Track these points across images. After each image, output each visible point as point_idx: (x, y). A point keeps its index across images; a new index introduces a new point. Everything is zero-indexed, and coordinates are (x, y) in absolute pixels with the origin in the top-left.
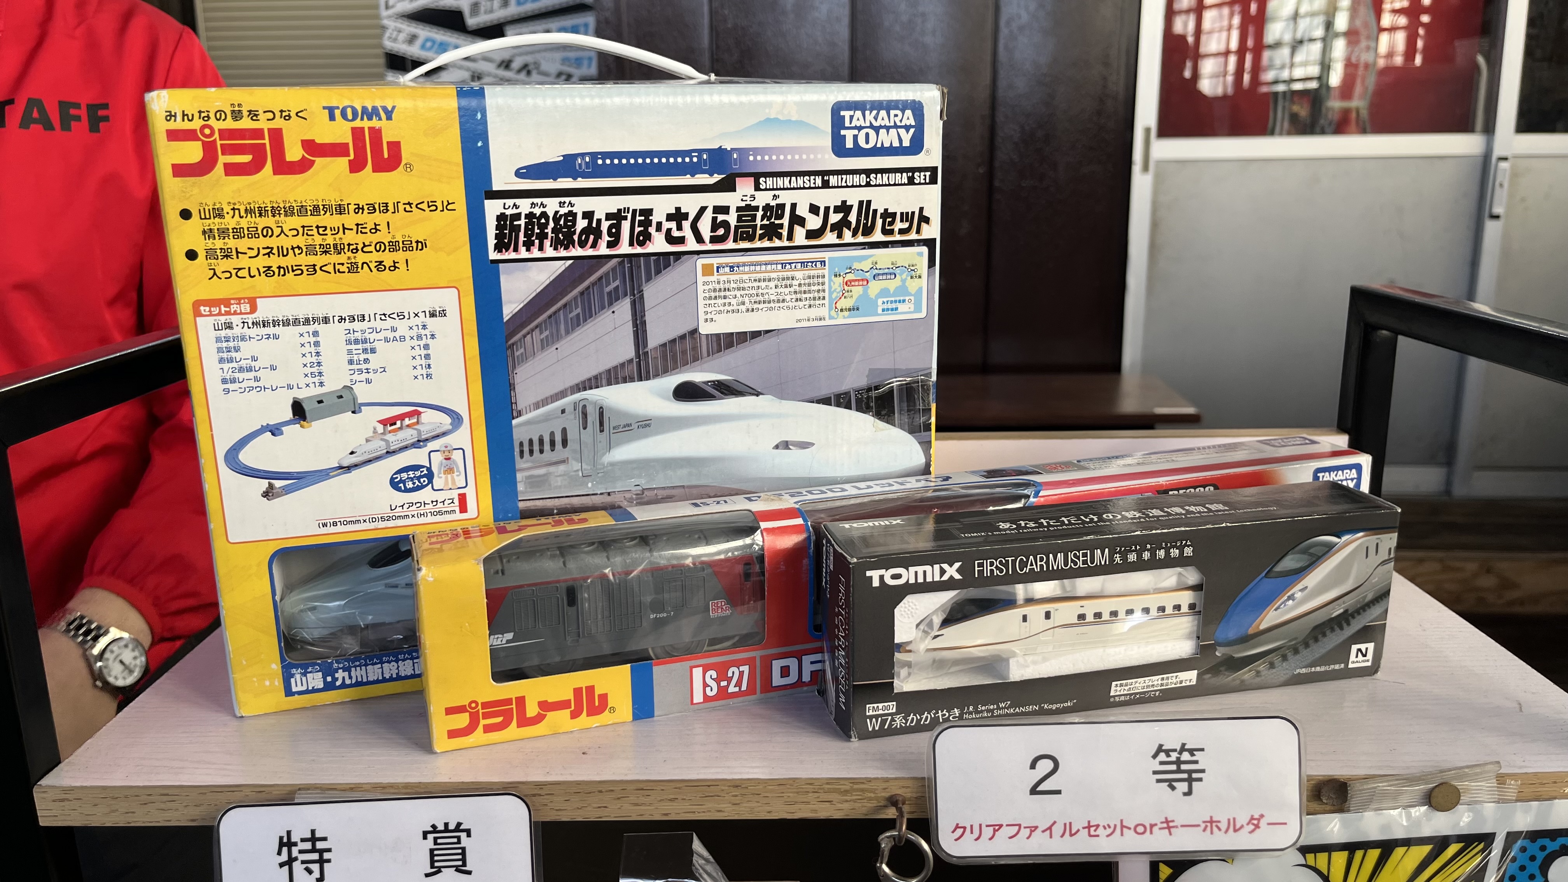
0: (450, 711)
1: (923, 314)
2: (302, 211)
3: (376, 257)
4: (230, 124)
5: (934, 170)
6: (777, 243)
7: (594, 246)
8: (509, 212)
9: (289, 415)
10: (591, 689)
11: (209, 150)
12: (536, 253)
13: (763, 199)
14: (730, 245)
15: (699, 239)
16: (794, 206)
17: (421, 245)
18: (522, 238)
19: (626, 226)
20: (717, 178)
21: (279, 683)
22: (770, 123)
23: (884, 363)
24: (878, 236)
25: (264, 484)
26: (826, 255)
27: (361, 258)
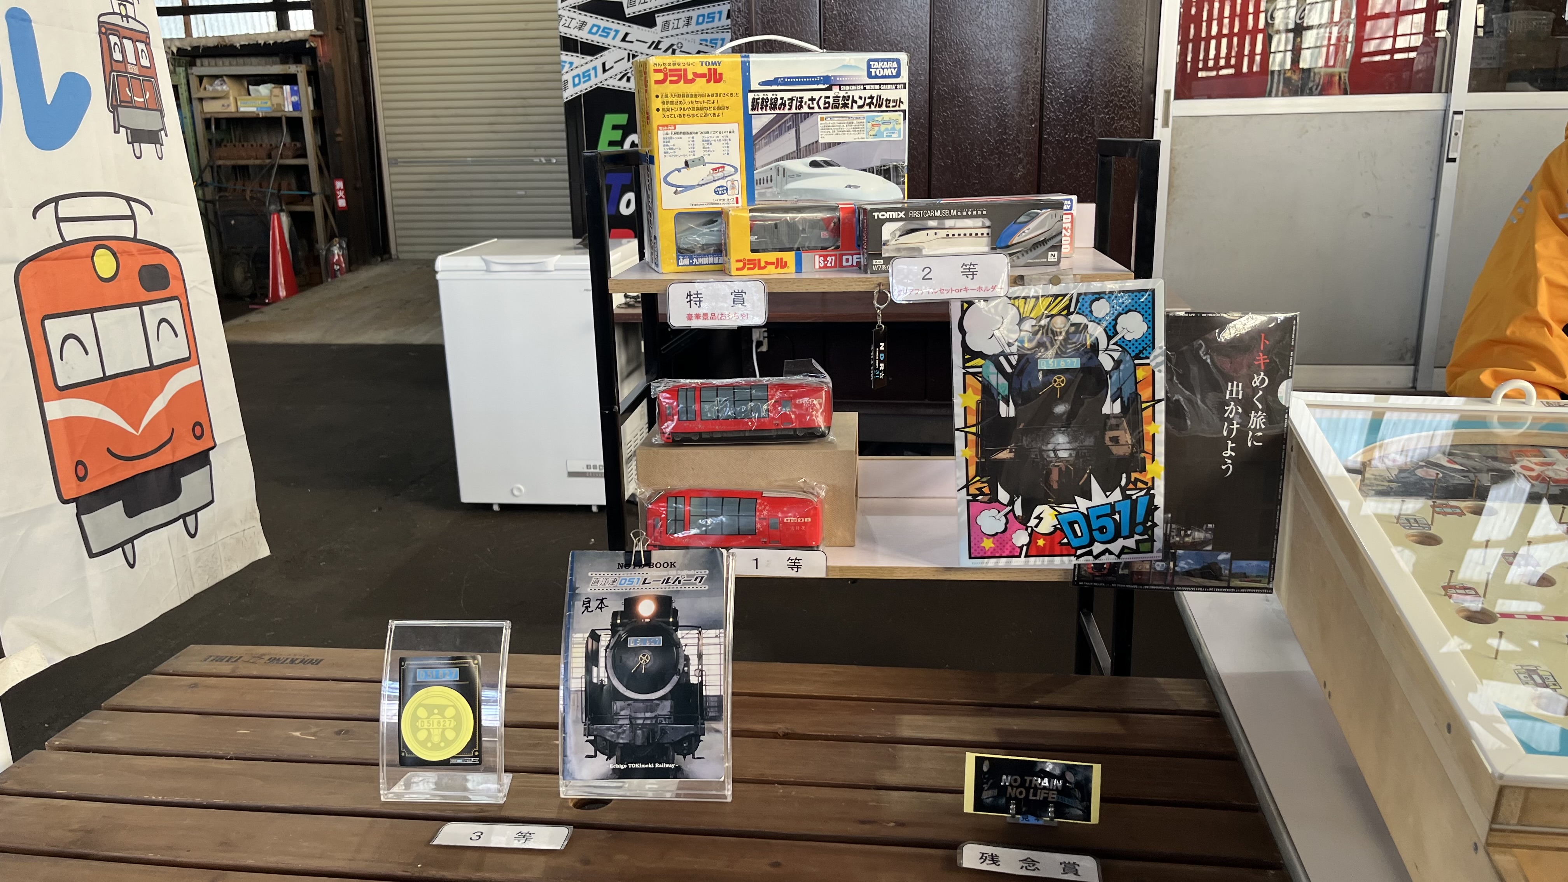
0: (738, 261)
1: (901, 138)
2: (691, 96)
3: (713, 112)
4: (672, 67)
5: (905, 84)
6: (847, 110)
7: (783, 109)
8: (756, 97)
9: (684, 165)
10: (782, 259)
11: (666, 75)
12: (764, 112)
13: (842, 94)
14: (830, 110)
15: (820, 108)
16: (853, 97)
17: (728, 108)
18: (760, 106)
19: (794, 102)
20: (826, 86)
21: (675, 261)
22: (845, 67)
23: (887, 157)
24: (884, 108)
25: (674, 189)
26: (865, 115)
27: (708, 112)
